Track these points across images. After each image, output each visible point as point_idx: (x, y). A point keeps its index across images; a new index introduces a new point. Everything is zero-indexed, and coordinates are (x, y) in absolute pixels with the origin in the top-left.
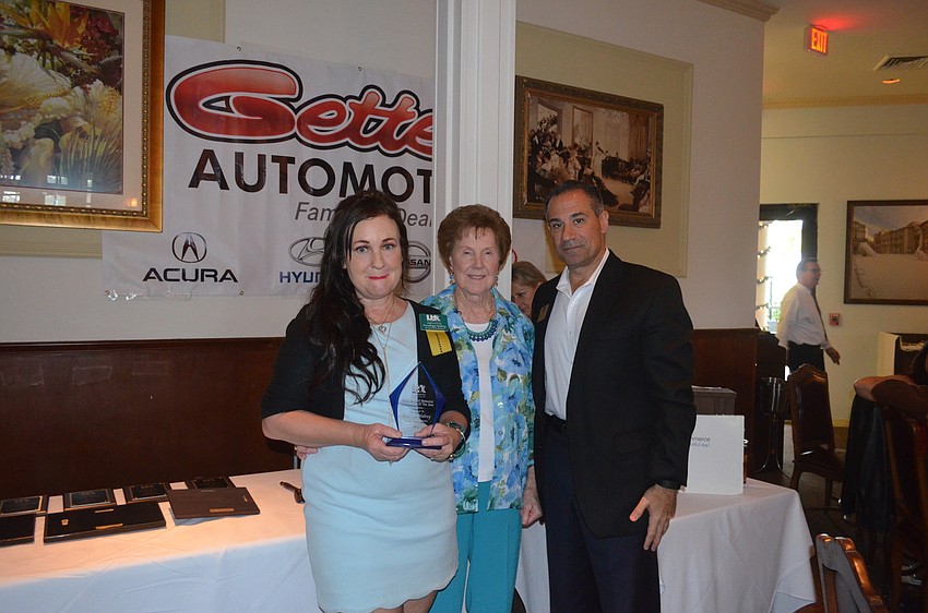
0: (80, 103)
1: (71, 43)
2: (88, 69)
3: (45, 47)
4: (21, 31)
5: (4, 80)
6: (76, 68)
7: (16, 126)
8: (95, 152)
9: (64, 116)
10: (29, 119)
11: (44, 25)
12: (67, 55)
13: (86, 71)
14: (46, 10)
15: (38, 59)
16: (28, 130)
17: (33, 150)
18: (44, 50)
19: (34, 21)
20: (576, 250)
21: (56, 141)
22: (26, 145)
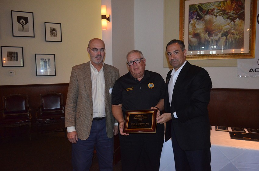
0: (233, 26)
1: (231, 10)
2: (235, 16)
3: (224, 13)
4: (219, 11)
5: (215, 24)
6: (232, 17)
7: (217, 35)
8: (236, 38)
9: (228, 30)
10: (220, 33)
11: (224, 7)
12: (230, 14)
13: (234, 17)
14: (225, 3)
15: (222, 17)
16: (220, 35)
17: (221, 40)
18: (224, 14)
19: (222, 7)
20: (175, 62)
21: (226, 37)
22: (219, 39)
